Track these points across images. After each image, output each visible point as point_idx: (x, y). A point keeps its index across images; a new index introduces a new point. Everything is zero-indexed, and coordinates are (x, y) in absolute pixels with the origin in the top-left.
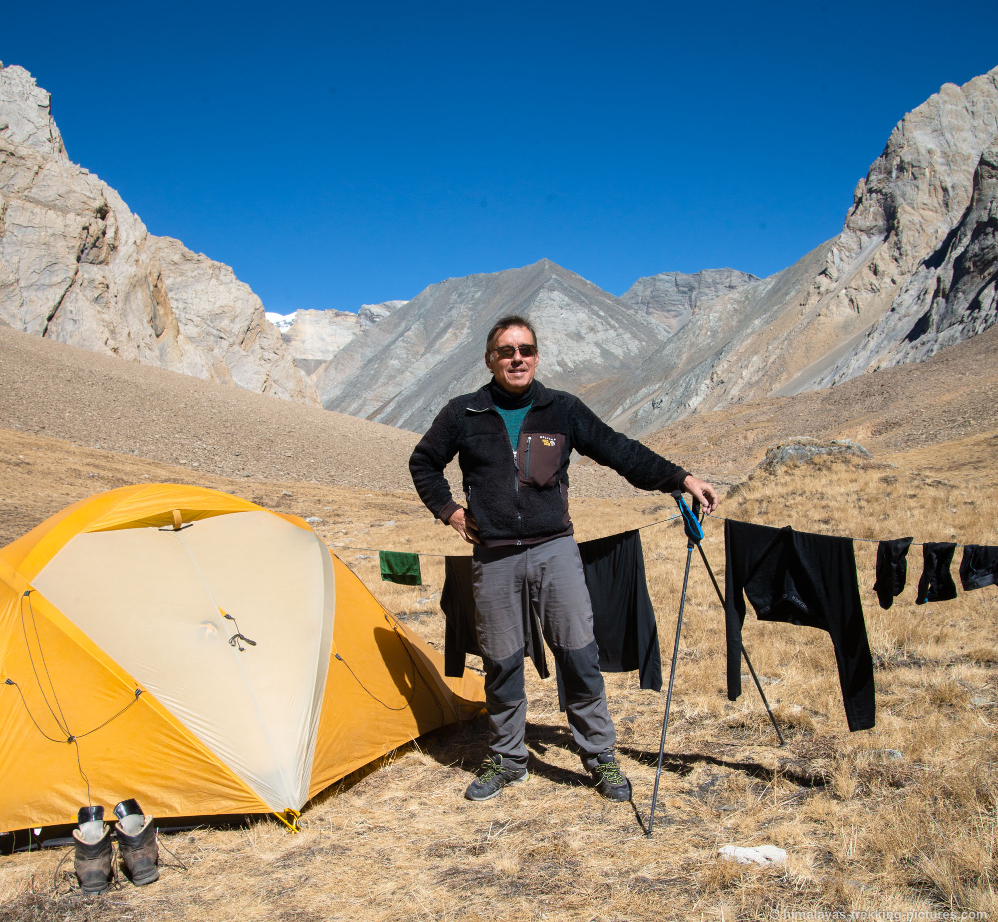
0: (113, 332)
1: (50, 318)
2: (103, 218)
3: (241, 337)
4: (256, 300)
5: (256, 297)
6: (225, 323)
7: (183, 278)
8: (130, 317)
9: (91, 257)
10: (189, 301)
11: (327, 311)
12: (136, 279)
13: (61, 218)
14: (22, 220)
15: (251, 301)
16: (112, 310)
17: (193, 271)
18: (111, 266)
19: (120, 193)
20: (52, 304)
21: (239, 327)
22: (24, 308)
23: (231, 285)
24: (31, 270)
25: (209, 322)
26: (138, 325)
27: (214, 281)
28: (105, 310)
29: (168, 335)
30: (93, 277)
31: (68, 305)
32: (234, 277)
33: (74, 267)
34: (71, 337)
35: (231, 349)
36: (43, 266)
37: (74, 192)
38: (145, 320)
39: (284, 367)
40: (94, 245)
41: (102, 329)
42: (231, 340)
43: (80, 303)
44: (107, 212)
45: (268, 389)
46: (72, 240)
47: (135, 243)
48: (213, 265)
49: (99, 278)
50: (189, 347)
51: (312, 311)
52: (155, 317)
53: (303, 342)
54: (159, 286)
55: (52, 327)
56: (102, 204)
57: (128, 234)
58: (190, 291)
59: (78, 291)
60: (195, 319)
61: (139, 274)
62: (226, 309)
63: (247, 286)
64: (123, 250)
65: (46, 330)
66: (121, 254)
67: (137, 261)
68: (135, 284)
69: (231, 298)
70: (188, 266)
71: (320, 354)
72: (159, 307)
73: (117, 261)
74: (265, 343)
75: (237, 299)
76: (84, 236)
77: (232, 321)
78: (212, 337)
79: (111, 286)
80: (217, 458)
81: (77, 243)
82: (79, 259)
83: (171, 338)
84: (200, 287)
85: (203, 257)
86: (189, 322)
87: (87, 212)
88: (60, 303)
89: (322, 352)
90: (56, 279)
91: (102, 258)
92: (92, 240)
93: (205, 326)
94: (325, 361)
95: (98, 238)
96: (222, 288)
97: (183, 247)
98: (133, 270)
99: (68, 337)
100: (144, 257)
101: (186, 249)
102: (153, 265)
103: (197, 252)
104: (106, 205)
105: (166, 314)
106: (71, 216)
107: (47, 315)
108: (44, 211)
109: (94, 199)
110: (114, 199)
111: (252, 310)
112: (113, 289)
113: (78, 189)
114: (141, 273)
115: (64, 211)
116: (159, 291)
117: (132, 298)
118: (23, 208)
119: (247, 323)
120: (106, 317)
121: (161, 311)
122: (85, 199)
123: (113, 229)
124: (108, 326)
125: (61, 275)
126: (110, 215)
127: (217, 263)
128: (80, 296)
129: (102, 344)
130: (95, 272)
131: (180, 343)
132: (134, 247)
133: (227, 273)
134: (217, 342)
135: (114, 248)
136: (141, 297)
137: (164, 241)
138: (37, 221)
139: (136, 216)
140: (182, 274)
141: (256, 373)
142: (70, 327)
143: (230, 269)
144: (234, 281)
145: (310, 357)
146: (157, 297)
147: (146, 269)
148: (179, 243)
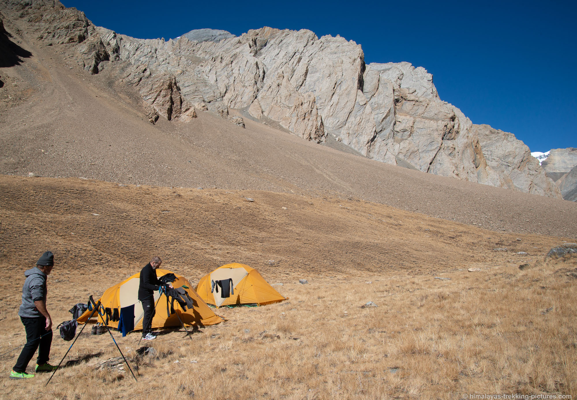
0: (456, 167)
1: (430, 164)
2: (453, 121)
3: (518, 165)
4: (526, 148)
5: (526, 146)
6: (510, 159)
7: (490, 141)
8: (464, 161)
9: (448, 137)
10: (493, 151)
11: (567, 149)
12: (467, 144)
13: (436, 123)
14: (421, 126)
15: (523, 148)
16: (456, 158)
17: (495, 138)
18: (456, 140)
19: (460, 109)
20: (431, 158)
21: (517, 160)
22: (421, 160)
23: (513, 142)
24: (424, 145)
25: (502, 159)
26: (468, 164)
27: (505, 141)
28: (454, 158)
29: (481, 167)
30: (448, 145)
31: (438, 157)
32: (515, 138)
33: (441, 142)
34: (439, 170)
35: (513, 170)
36: (428, 143)
37: (441, 112)
38: (471, 161)
39: (541, 177)
40: (449, 132)
41: (452, 166)
42: (513, 167)
43: (443, 157)
44: (455, 118)
45: (532, 188)
46: (440, 131)
47: (467, 129)
48: (505, 134)
49: (451, 145)
50: (491, 172)
51: (559, 149)
52: (476, 160)
53: (554, 164)
54: (477, 146)
55: (431, 167)
56: (453, 115)
57: (464, 126)
58: (494, 146)
59: (442, 151)
60: (496, 158)
61: (468, 142)
62: (511, 153)
63: (521, 141)
64: (461, 133)
65: (429, 168)
66: (461, 134)
67: (468, 137)
68: (467, 146)
69: (514, 147)
70: (493, 135)
71: (564, 170)
72: (477, 155)
73: (459, 138)
74: (531, 167)
75: (516, 148)
76: (445, 129)
77: (514, 158)
78: (504, 166)
79: (456, 148)
80: (491, 222)
81: (442, 132)
82: (443, 139)
83: (483, 168)
84: (498, 144)
85: (500, 131)
86: (493, 160)
87: (446, 119)
88: (435, 157)
89: (565, 168)
90: (433, 148)
91: (452, 137)
92: (448, 130)
93: (501, 161)
94: (566, 173)
95: (451, 129)
96: (509, 144)
97: (490, 127)
98: (466, 140)
99: (438, 171)
100: (471, 135)
101: (492, 129)
102: (475, 138)
103: (497, 129)
104: (455, 115)
105: (480, 158)
106: (440, 122)
107: (429, 163)
108: (429, 121)
109: (449, 114)
110: (458, 112)
111: (524, 152)
112: (457, 150)
113: (443, 111)
114: (469, 141)
115: (437, 120)
116: (477, 148)
117: (465, 152)
118: (421, 121)
119: (521, 158)
120: (454, 161)
121: (478, 157)
122: (446, 114)
123: (457, 125)
124: (454, 165)
125: (436, 146)
126: (457, 119)
127: (507, 133)
128: (443, 153)
129: (451, 172)
130: (450, 143)
131: (487, 170)
132: (466, 131)
133: (512, 137)
134: (506, 168)
135: (458, 132)
136: (469, 152)
137: (482, 126)
138: (426, 125)
139: (468, 118)
140: (490, 140)
141: (525, 181)
142: (438, 166)
143: (513, 135)
144: (515, 140)
145: (558, 171)
146: (477, 151)
147: (471, 140)
148: (489, 126)
